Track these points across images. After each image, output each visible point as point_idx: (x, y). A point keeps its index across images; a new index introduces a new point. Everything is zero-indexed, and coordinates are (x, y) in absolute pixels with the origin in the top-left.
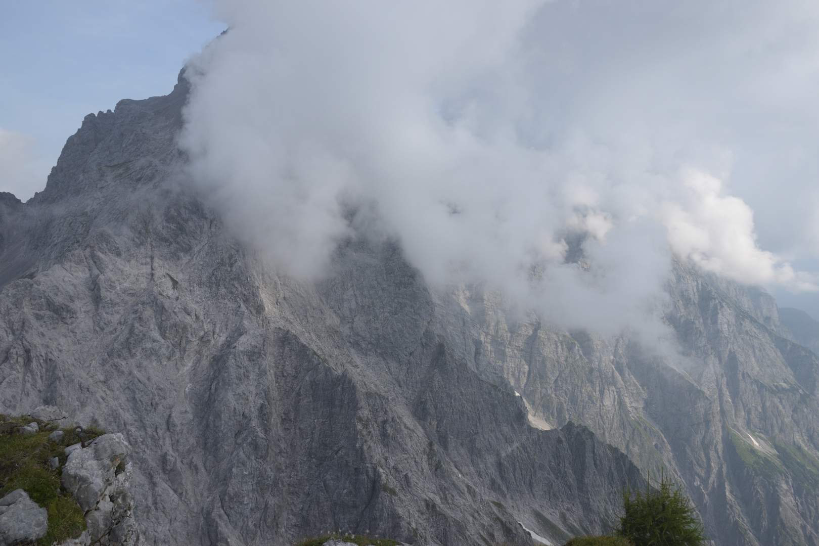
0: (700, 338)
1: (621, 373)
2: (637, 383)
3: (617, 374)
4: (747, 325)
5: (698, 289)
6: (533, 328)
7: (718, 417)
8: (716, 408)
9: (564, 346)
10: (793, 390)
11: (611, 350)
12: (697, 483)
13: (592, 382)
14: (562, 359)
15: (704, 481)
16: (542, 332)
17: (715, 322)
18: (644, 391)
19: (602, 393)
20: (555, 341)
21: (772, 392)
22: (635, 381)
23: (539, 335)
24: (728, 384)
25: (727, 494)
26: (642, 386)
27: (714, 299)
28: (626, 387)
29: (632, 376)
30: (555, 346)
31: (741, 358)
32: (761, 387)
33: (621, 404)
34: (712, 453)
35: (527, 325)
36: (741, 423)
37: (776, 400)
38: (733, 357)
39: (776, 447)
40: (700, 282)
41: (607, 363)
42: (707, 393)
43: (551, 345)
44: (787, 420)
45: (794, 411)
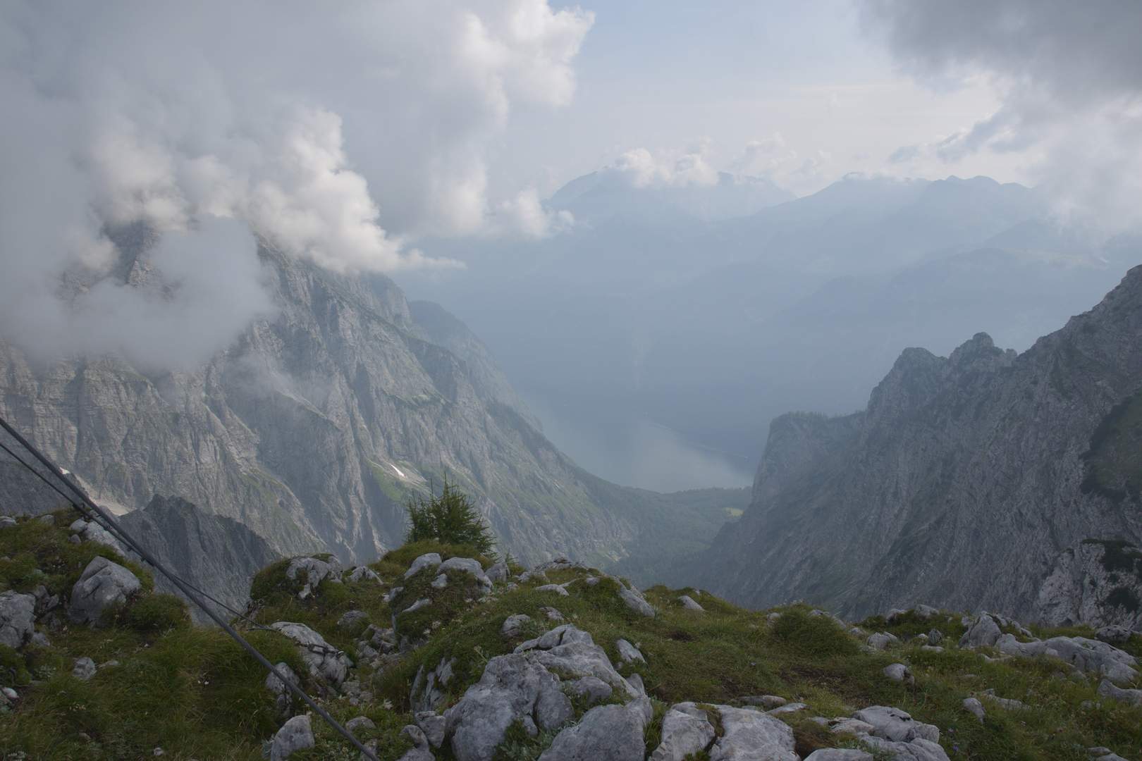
0: (319, 352)
1: (220, 415)
2: (243, 425)
3: (214, 416)
4: (376, 328)
5: (309, 287)
6: (76, 369)
7: (353, 451)
8: (350, 439)
9: (130, 389)
10: (435, 401)
11: (201, 385)
12: (339, 539)
13: (180, 435)
14: (130, 408)
15: (348, 535)
16: (90, 372)
17: (335, 328)
18: (255, 433)
19: (196, 446)
20: (115, 383)
21: (412, 407)
22: (240, 422)
23: (86, 377)
24: (360, 406)
25: (376, 542)
26: (251, 427)
27: (332, 298)
28: (229, 432)
29: (235, 416)
30: (115, 390)
31: (372, 371)
32: (399, 403)
33: (226, 457)
34: (352, 498)
35: (65, 364)
36: (381, 452)
37: (418, 417)
38: (362, 370)
39: (424, 474)
40: (311, 277)
41: (198, 403)
42: (337, 422)
43: (108, 389)
44: (432, 439)
45: (438, 426)
